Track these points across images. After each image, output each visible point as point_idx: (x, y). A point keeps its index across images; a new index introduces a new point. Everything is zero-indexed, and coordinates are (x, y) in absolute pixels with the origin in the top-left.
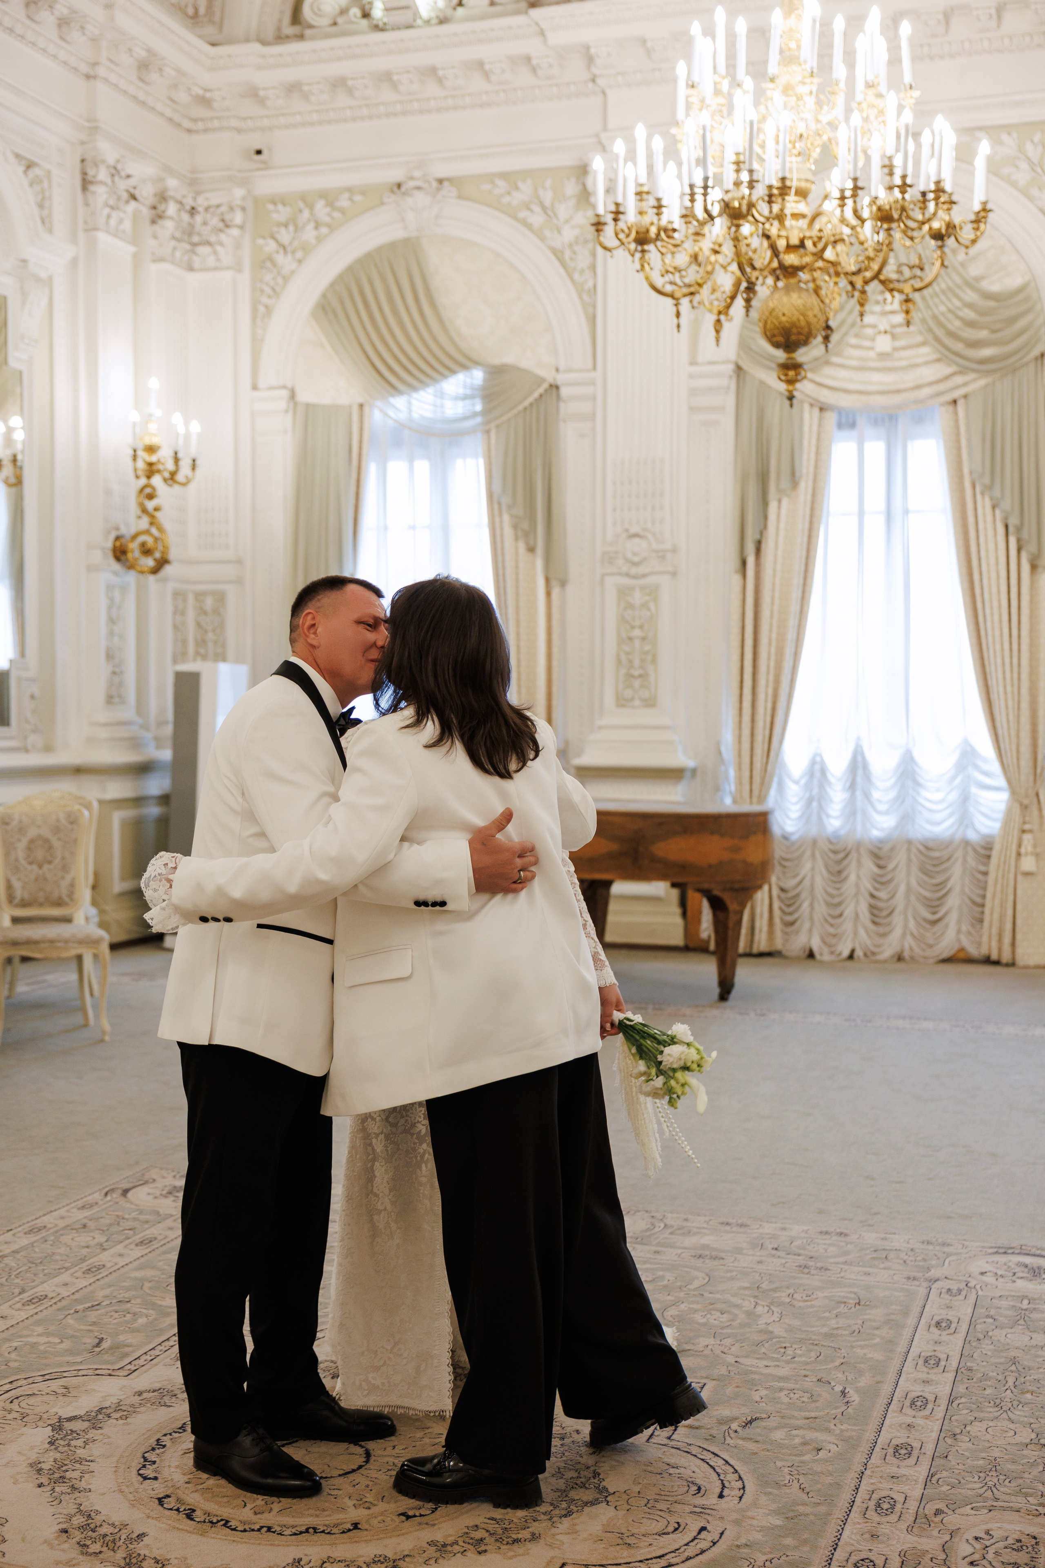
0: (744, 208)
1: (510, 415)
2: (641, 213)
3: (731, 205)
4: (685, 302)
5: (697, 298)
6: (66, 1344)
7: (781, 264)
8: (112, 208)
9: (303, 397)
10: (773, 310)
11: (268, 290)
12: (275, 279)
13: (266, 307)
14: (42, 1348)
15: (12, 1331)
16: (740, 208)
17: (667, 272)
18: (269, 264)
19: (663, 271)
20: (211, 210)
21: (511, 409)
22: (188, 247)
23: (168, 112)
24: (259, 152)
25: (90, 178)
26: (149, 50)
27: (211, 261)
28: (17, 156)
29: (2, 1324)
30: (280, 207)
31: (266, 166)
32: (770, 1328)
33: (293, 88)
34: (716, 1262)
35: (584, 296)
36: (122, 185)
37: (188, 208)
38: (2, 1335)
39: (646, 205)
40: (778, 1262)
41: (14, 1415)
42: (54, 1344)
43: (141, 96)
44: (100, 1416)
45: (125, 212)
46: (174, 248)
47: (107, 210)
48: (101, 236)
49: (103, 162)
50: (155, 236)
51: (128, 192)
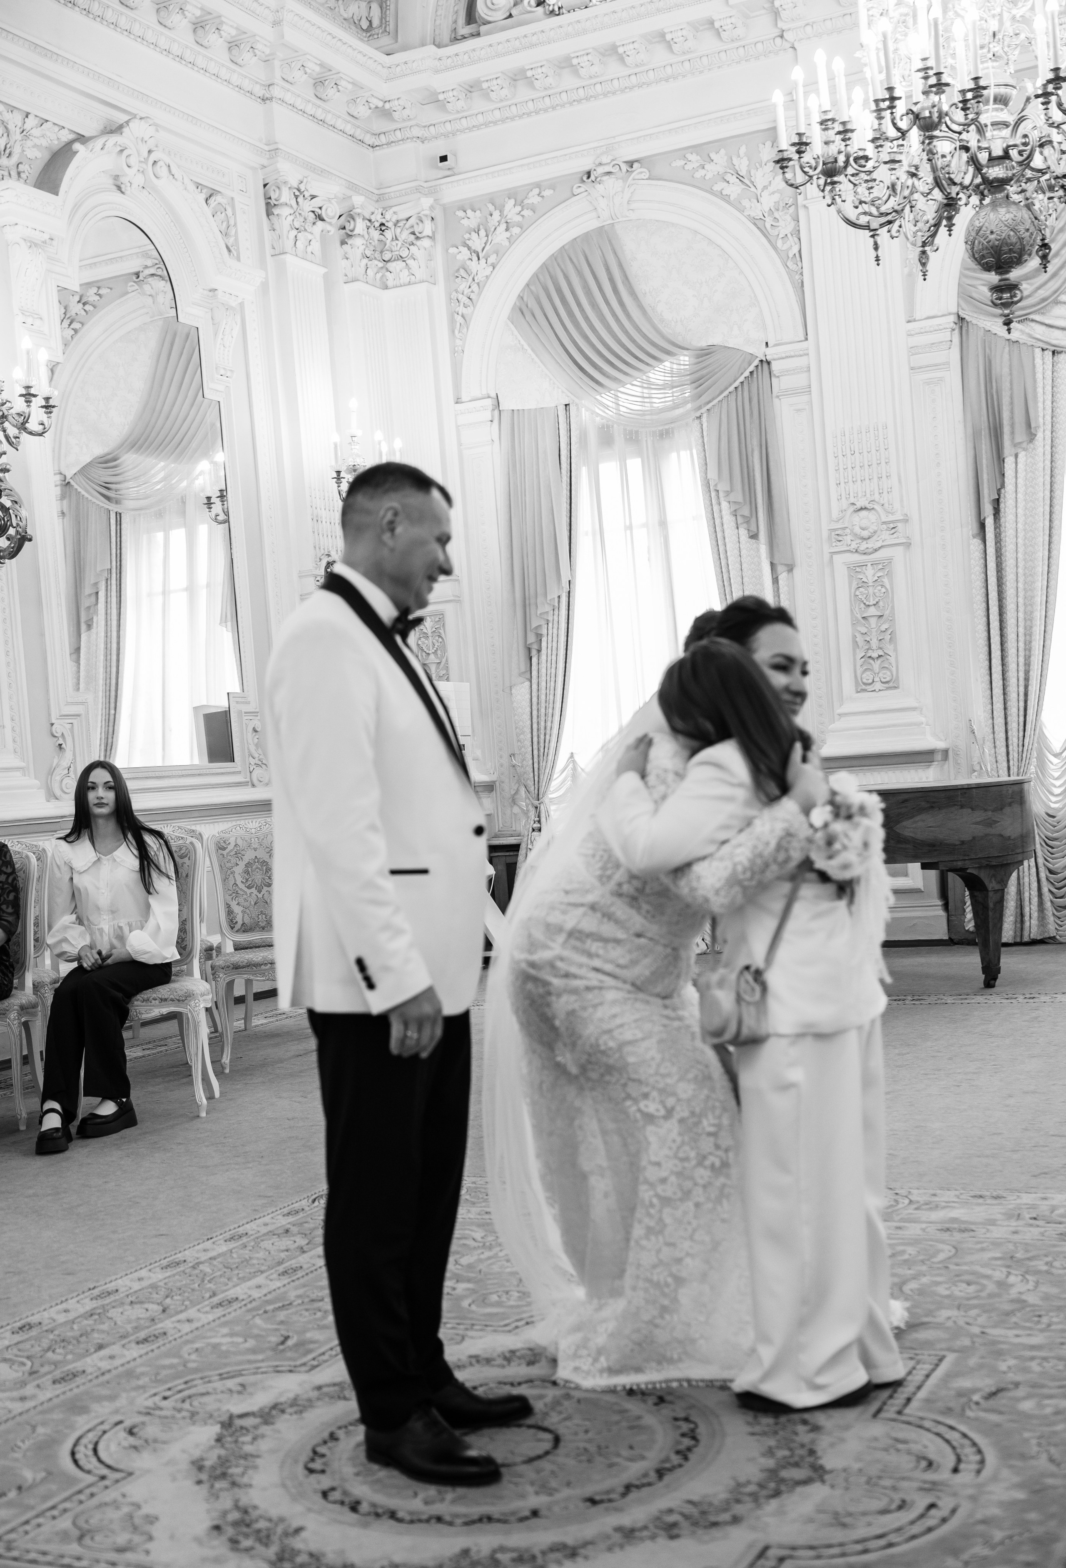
0: (936, 115)
1: (720, 397)
2: (827, 142)
3: (921, 116)
4: (882, 233)
5: (895, 226)
6: (251, 1343)
7: (985, 179)
8: (298, 230)
9: (508, 404)
10: (980, 228)
11: (464, 299)
12: (469, 287)
13: (463, 316)
14: (224, 1348)
15: (196, 1333)
16: (930, 117)
17: (861, 202)
18: (462, 272)
19: (857, 204)
20: (400, 224)
21: (722, 392)
22: (381, 264)
23: (349, 129)
24: (444, 159)
25: (273, 202)
26: (322, 65)
27: (404, 277)
28: (198, 185)
29: (186, 1327)
30: (469, 212)
31: (452, 172)
32: (1024, 1297)
33: (472, 88)
34: (966, 1235)
35: (789, 264)
36: (307, 206)
37: (377, 224)
38: (185, 1338)
39: (831, 133)
40: (1036, 1231)
41: (184, 1414)
42: (238, 1344)
43: (320, 114)
44: (274, 1412)
45: (311, 234)
46: (366, 267)
47: (292, 233)
48: (290, 261)
49: (284, 184)
50: (346, 256)
51: (314, 213)
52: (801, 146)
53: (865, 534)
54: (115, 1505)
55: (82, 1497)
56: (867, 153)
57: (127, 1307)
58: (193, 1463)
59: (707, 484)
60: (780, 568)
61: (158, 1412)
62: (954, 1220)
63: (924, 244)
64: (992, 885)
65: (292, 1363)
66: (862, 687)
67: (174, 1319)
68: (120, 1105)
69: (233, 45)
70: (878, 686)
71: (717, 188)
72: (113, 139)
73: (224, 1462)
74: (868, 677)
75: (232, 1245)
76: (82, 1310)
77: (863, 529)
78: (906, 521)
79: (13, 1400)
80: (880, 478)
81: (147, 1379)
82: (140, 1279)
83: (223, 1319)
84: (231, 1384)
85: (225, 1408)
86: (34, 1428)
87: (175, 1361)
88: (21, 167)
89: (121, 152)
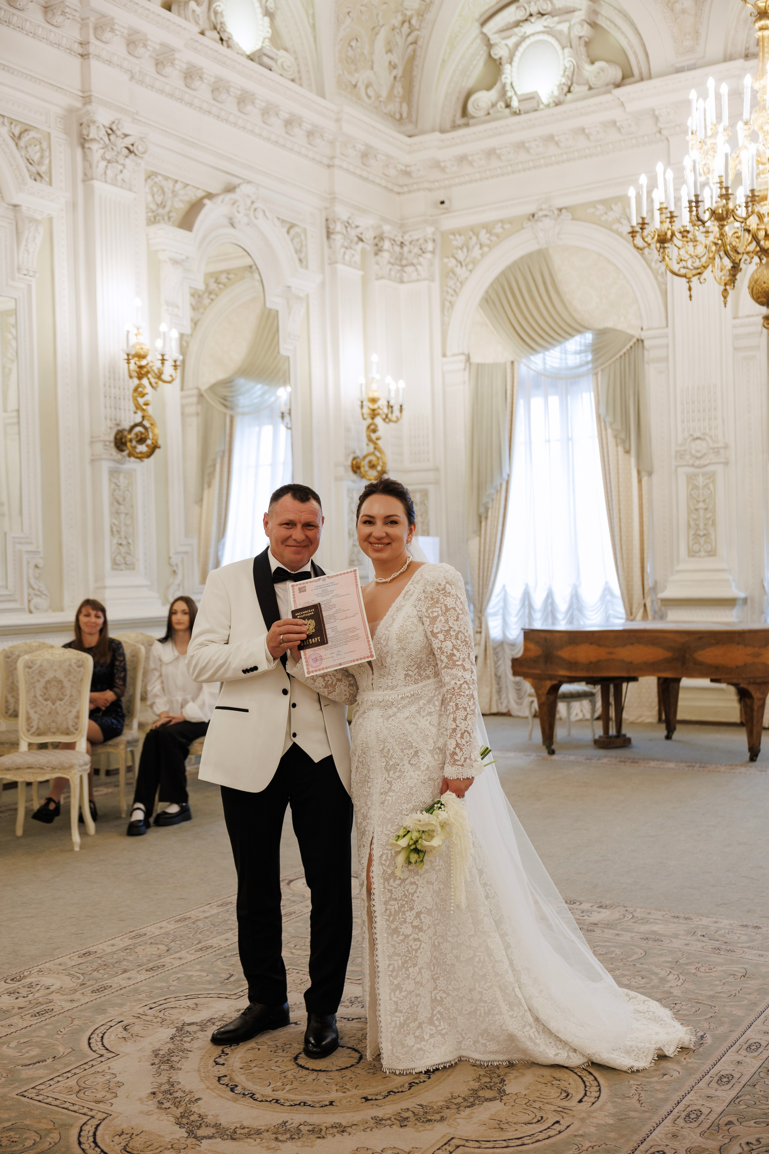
0: (725, 213)
1: (611, 361)
2: (662, 222)
3: (717, 212)
4: (695, 279)
5: (703, 276)
6: (211, 976)
7: (761, 248)
8: (347, 248)
9: (475, 359)
10: (757, 280)
11: (451, 291)
12: (455, 284)
13: (450, 302)
14: (194, 979)
15: (181, 967)
16: (722, 213)
17: (681, 260)
18: (451, 275)
19: (678, 261)
20: (414, 243)
21: (611, 358)
22: (399, 268)
23: (383, 183)
24: (442, 203)
25: (331, 231)
26: (366, 145)
27: (414, 276)
28: (283, 221)
29: (177, 963)
30: (458, 237)
31: (448, 211)
32: (672, 990)
33: (462, 159)
34: (656, 943)
35: (659, 278)
36: (353, 233)
37: (399, 243)
38: (174, 970)
39: (664, 216)
40: (700, 944)
41: (159, 1020)
42: (203, 977)
43: (365, 174)
44: (208, 1024)
45: (355, 250)
46: (390, 270)
47: (343, 250)
48: (340, 267)
49: (339, 219)
50: (377, 263)
51: (358, 237)
52: (643, 225)
53: (699, 455)
54: (103, 1073)
55: (86, 1067)
56: (688, 229)
57: (148, 946)
58: (153, 1051)
59: (599, 416)
60: (643, 474)
61: (144, 1017)
62: (654, 932)
63: (726, 284)
64: (756, 695)
65: (229, 993)
66: (692, 554)
67: (172, 957)
68: (182, 807)
69: (310, 134)
70: (703, 554)
71: (615, 227)
72: (229, 197)
73: (171, 1052)
74: (696, 547)
75: (221, 909)
76: (122, 946)
77: (697, 451)
78: (726, 447)
79: (66, 1001)
80: (710, 419)
81: (144, 995)
82: (161, 928)
83: (200, 959)
84: (190, 1003)
85: (181, 1019)
86: (73, 1020)
87: (165, 984)
88: (171, 214)
89: (234, 203)
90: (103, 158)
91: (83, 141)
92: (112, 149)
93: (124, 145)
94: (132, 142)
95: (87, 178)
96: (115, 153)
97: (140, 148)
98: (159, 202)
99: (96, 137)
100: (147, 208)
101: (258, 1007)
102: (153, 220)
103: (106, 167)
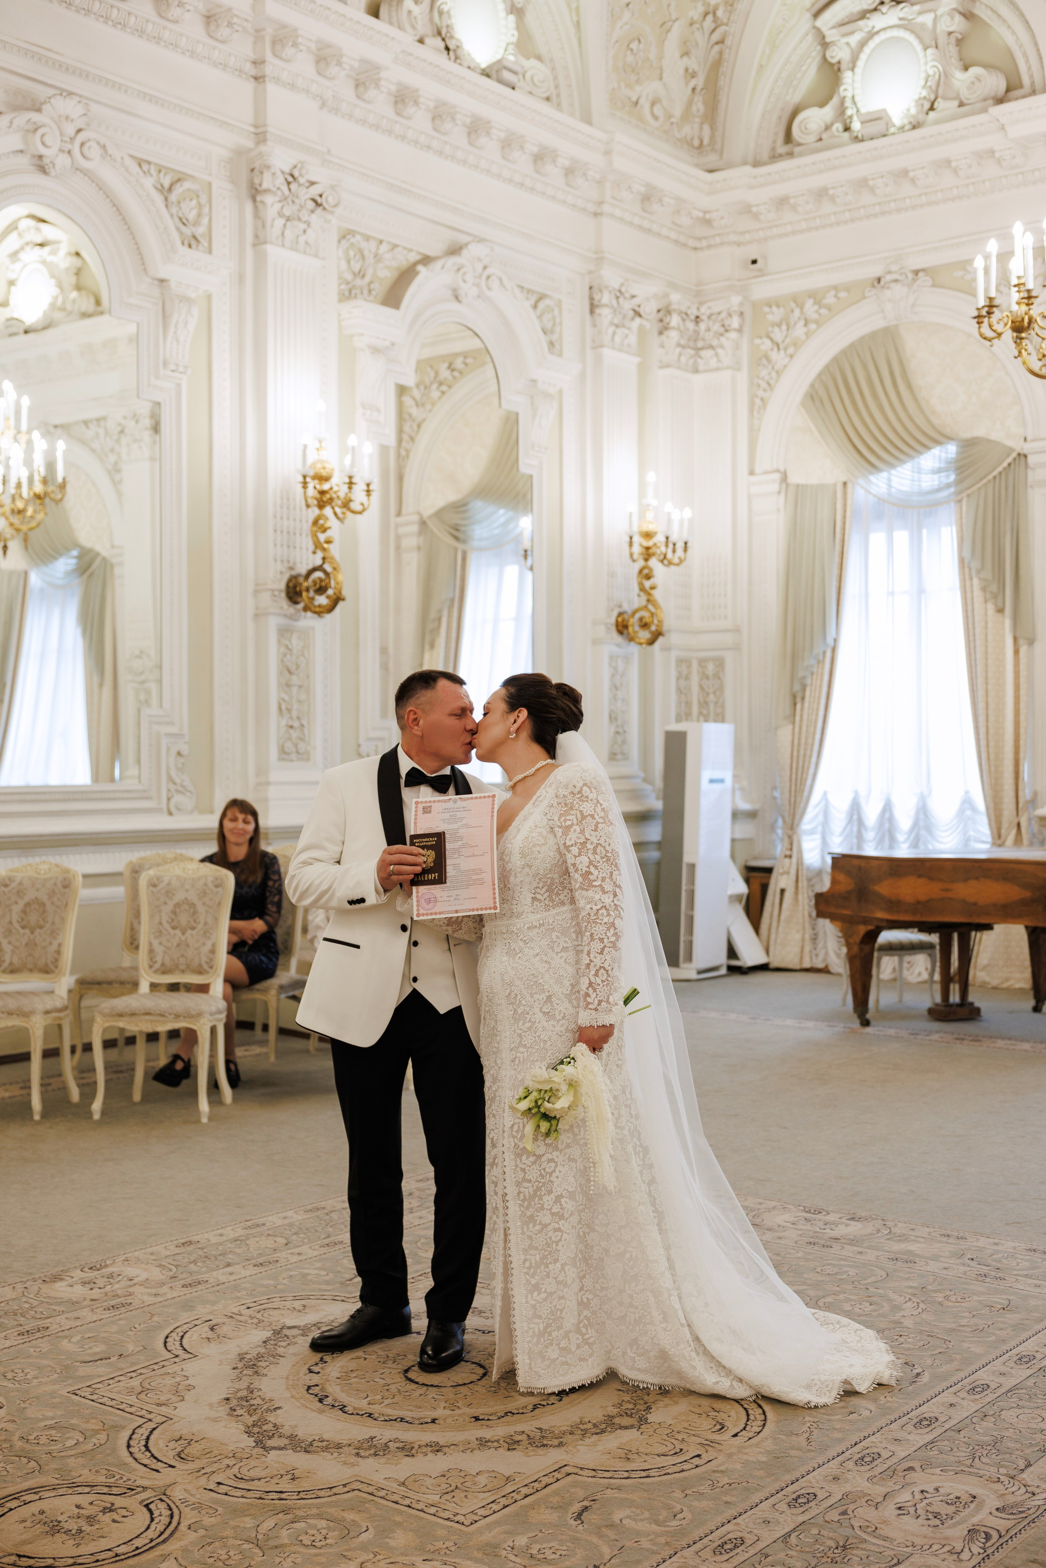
6: (330, 1277)
8: (618, 326)
9: (795, 478)
11: (763, 384)
12: (770, 374)
13: (762, 399)
14: (309, 1277)
18: (764, 361)
20: (713, 317)
21: (982, 479)
22: (692, 352)
23: (674, 235)
24: (754, 262)
25: (596, 302)
26: (648, 185)
27: (714, 363)
28: (529, 292)
29: (295, 1259)
30: (774, 308)
31: (762, 273)
33: (782, 202)
36: (627, 305)
37: (693, 317)
38: (289, 1266)
41: (255, 1321)
42: (322, 1272)
43: (647, 224)
45: (629, 328)
46: (680, 355)
47: (612, 329)
48: (607, 353)
49: (607, 287)
50: (662, 346)
51: (634, 311)
54: (174, 1375)
55: (155, 1367)
57: (264, 1238)
59: (962, 561)
60: (1021, 641)
61: (238, 1317)
67: (289, 1251)
69: (569, 172)
72: (453, 260)
73: (259, 1357)
76: (232, 1236)
79: (149, 1294)
81: (244, 1293)
82: (285, 1218)
83: (322, 1256)
84: (297, 1304)
85: (283, 1320)
86: (152, 1317)
87: (272, 1282)
88: (372, 286)
89: (459, 270)
90: (280, 214)
91: (255, 192)
92: (293, 202)
93: (308, 196)
94: (319, 192)
95: (259, 241)
96: (296, 207)
97: (330, 199)
98: (357, 271)
99: (271, 187)
100: (340, 278)
101: (371, 1309)
102: (348, 294)
103: (285, 225)
